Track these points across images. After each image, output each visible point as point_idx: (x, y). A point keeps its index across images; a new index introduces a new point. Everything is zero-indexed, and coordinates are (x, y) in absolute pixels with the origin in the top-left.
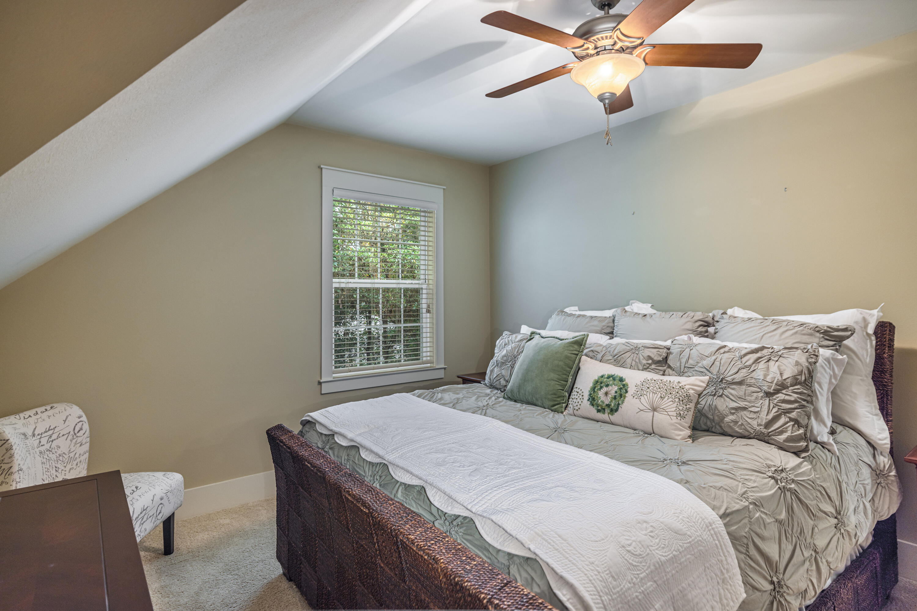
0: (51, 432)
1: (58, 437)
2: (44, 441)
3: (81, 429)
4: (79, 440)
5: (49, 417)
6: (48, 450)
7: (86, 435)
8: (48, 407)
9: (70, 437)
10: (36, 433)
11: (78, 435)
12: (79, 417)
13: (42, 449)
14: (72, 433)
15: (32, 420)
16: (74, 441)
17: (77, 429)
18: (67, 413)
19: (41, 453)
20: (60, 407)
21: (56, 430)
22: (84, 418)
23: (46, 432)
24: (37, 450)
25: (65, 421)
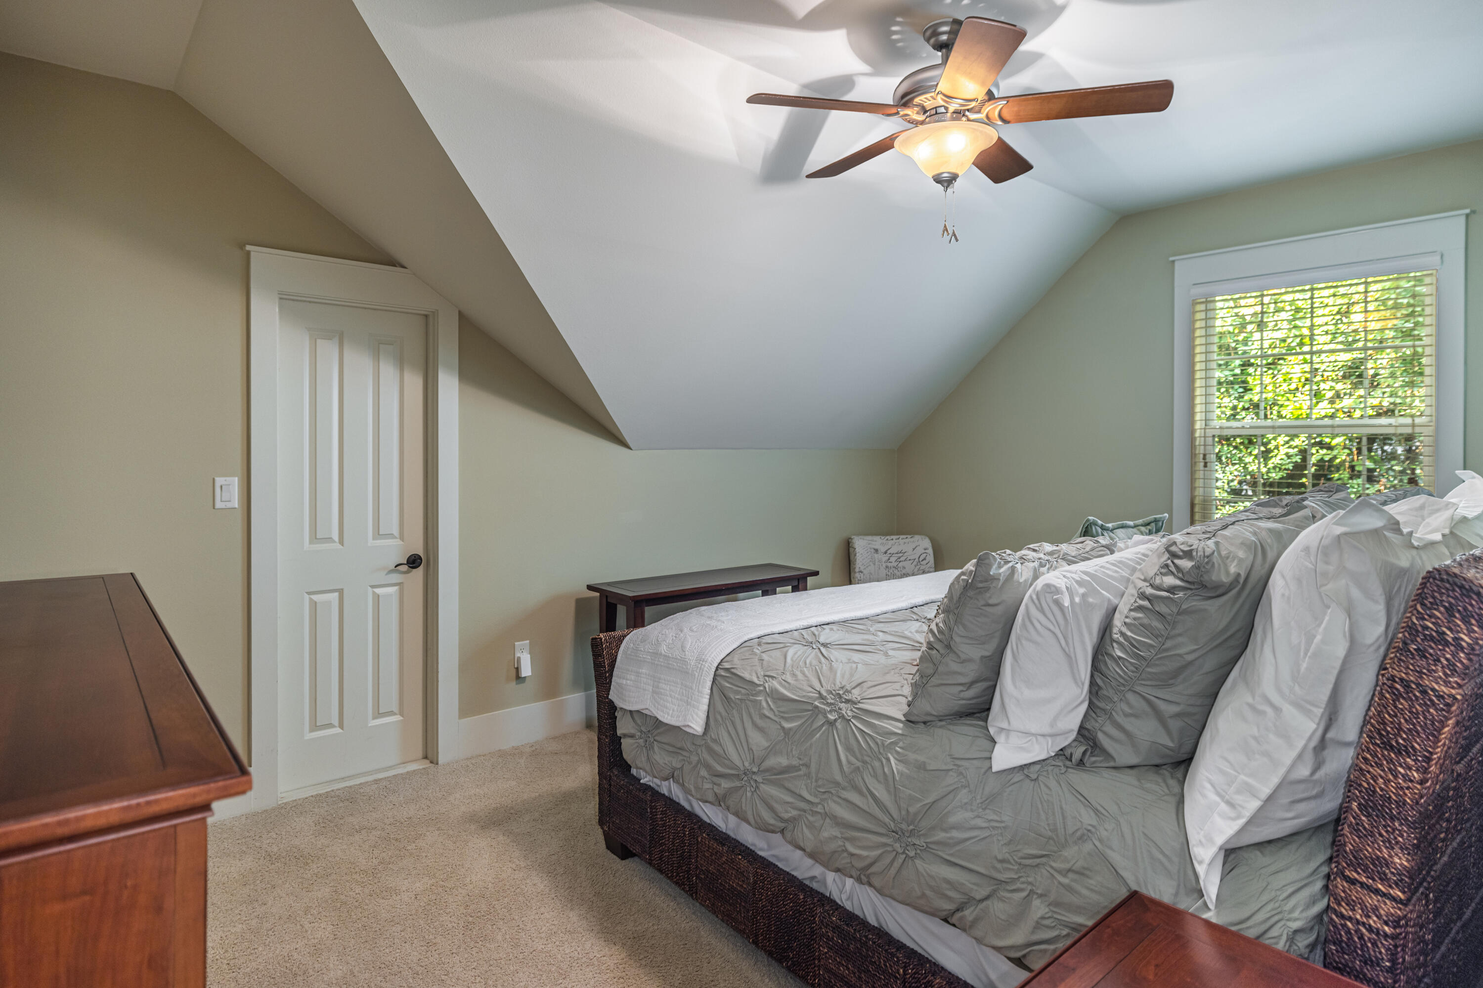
0: (901, 555)
1: (905, 560)
2: (893, 559)
3: (924, 559)
4: (922, 567)
5: (905, 543)
6: (894, 567)
7: (929, 565)
8: (909, 536)
9: (915, 563)
10: (889, 552)
11: (922, 563)
12: (925, 549)
13: (889, 564)
14: (917, 560)
15: (891, 542)
16: (918, 567)
17: (921, 559)
18: (917, 544)
19: (887, 567)
20: (917, 537)
21: (906, 554)
22: (930, 551)
23: (897, 553)
24: (884, 565)
25: (914, 549)
